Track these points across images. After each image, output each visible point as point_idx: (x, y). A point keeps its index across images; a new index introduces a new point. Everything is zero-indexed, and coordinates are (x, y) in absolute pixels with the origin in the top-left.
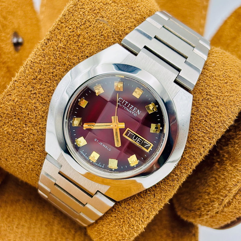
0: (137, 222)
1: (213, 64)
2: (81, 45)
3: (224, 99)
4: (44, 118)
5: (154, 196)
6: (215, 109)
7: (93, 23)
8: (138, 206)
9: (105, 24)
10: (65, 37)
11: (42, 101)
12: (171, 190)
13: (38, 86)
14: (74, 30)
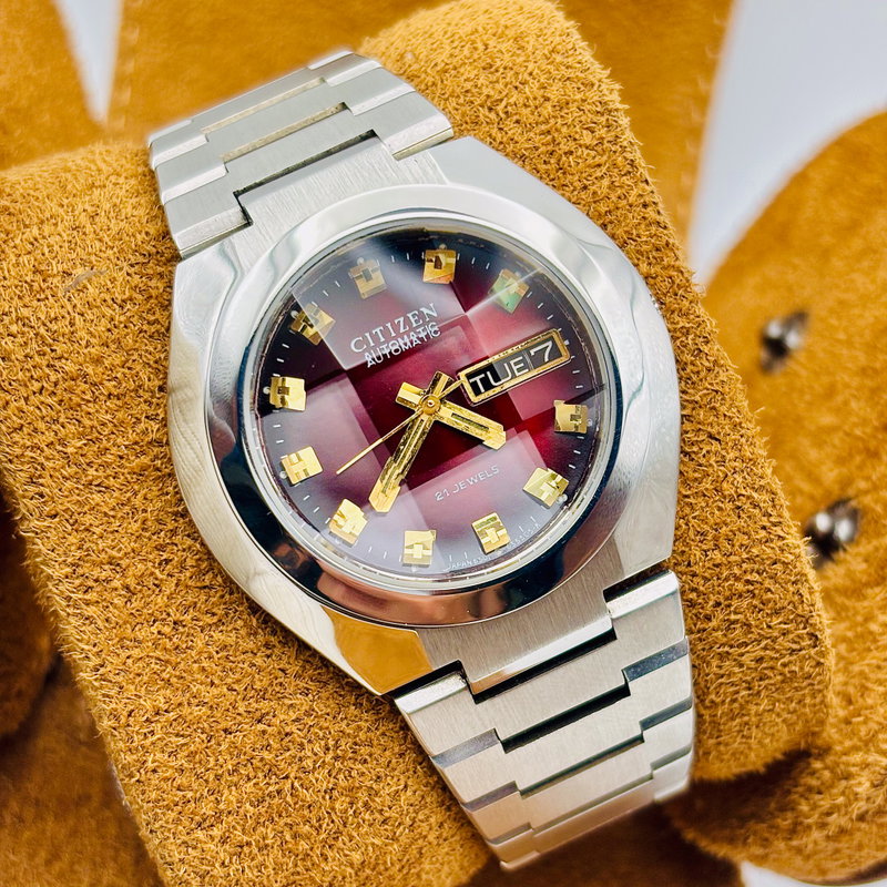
2: (114, 383)
3: (531, 74)
4: (274, 646)
5: (717, 440)
6: (548, 109)
7: (69, 313)
8: (720, 509)
9: (94, 278)
10: (56, 421)
11: (215, 619)
12: (723, 377)
13: (161, 600)
14: (53, 378)
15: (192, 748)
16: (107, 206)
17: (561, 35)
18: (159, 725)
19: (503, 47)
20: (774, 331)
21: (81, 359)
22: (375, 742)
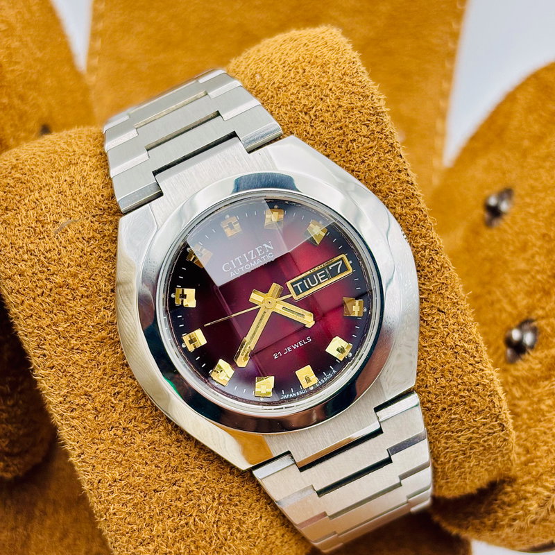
0: (476, 372)
1: (258, 77)
2: (84, 289)
3: (331, 90)
4: (182, 441)
5: (443, 312)
6: (340, 113)
7: (57, 247)
8: (445, 354)
9: (71, 225)
10: (51, 312)
11: (147, 426)
12: (447, 274)
13: (115, 416)
14: (49, 287)
15: (135, 501)
16: (78, 178)
17: (349, 63)
18: (116, 488)
19: (315, 71)
20: (493, 201)
21: (65, 275)
22: (242, 494)
